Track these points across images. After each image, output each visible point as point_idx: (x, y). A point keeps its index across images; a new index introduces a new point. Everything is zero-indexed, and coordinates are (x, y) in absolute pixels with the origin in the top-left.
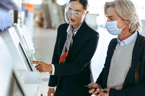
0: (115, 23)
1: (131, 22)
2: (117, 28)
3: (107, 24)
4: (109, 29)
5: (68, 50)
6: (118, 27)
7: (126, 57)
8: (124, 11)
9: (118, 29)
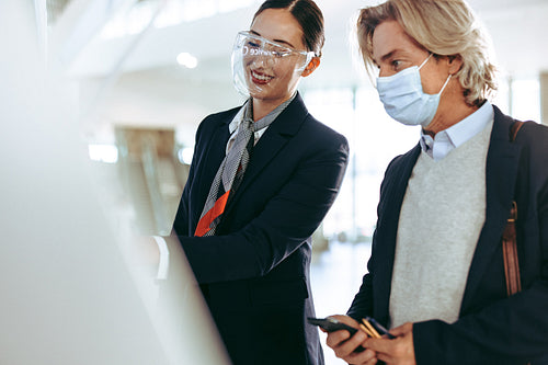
0: (411, 75)
1: (468, 59)
2: (420, 94)
3: (383, 86)
4: (393, 103)
5: (228, 188)
6: (425, 91)
7: (461, 189)
8: (433, 27)
9: (426, 97)
